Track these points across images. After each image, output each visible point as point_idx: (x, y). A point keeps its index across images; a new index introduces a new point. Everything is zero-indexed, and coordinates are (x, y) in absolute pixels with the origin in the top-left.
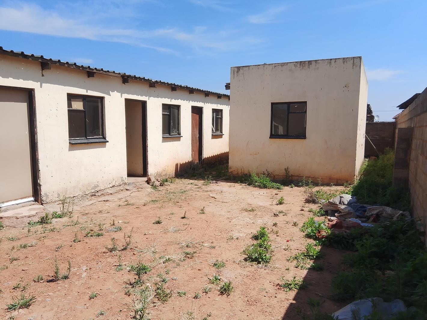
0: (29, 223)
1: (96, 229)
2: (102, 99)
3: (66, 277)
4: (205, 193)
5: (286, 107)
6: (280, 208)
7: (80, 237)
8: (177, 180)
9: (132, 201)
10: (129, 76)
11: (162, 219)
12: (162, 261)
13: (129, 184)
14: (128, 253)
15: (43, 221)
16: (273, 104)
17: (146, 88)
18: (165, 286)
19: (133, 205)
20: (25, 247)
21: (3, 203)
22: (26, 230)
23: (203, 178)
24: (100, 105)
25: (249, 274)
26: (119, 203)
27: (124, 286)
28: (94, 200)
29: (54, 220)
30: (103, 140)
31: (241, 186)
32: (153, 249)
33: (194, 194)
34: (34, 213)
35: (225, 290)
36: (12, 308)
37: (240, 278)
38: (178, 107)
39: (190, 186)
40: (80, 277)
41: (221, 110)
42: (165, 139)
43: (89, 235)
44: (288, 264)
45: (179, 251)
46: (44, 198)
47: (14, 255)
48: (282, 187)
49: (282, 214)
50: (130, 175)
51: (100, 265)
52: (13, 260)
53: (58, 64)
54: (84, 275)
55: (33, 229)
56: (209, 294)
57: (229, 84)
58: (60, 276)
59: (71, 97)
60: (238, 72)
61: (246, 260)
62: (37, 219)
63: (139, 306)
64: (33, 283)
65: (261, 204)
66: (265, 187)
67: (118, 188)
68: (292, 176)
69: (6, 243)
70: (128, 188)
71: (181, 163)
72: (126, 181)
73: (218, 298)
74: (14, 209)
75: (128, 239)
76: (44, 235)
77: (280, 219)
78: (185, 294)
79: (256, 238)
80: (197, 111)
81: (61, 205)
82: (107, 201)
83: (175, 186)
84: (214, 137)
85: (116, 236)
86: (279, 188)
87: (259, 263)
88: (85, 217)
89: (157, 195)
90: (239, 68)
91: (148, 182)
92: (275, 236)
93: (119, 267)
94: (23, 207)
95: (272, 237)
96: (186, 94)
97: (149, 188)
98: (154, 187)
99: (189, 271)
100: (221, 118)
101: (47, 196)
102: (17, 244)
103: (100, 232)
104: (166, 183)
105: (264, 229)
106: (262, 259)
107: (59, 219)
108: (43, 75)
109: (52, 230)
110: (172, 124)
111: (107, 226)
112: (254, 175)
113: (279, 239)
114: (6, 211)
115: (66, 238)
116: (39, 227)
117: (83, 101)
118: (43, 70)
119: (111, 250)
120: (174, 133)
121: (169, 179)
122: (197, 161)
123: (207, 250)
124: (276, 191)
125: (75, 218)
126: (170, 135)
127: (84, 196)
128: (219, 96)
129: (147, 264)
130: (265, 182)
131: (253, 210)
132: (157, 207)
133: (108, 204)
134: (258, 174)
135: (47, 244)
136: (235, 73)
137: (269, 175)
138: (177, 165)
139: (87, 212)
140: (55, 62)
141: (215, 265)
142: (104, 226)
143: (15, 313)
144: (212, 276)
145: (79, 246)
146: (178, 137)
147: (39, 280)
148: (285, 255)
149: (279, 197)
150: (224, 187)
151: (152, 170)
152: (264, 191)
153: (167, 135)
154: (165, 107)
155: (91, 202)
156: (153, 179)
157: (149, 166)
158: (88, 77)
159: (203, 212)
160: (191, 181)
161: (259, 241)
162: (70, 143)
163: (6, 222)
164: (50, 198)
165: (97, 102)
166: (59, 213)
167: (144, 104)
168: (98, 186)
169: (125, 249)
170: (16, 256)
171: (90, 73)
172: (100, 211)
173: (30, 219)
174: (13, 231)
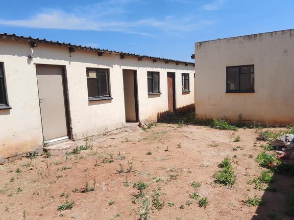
0: (66, 153)
1: (109, 157)
2: (108, 70)
3: (93, 190)
4: (180, 133)
5: (237, 69)
6: (237, 144)
7: (99, 163)
8: (159, 124)
9: (130, 139)
10: (125, 54)
11: (152, 152)
12: (155, 181)
13: (127, 127)
14: (131, 173)
15: (75, 152)
16: (227, 68)
17: (135, 61)
18: (159, 198)
19: (131, 141)
20: (65, 169)
21: (50, 140)
22: (65, 157)
23: (177, 123)
25: (219, 192)
26: (121, 140)
27: (131, 197)
28: (105, 138)
29: (82, 151)
30: (109, 98)
31: (205, 128)
32: (147, 172)
33: (172, 134)
34: (68, 146)
35: (203, 204)
36: (61, 209)
37: (212, 195)
38: (158, 73)
39: (168, 129)
40: (101, 190)
41: (188, 74)
42: (150, 96)
43: (105, 161)
44: (249, 186)
45: (166, 174)
46: (74, 137)
48: (237, 128)
49: (239, 149)
50: (127, 121)
51: (114, 182)
52: (59, 177)
54: (104, 188)
55: (69, 157)
56: (191, 206)
57: (194, 55)
58: (89, 189)
59: (89, 70)
60: (200, 46)
61: (215, 182)
62: (71, 151)
63: (143, 212)
64: (72, 193)
65: (222, 141)
66: (224, 129)
67: (120, 130)
68: (244, 120)
69: (54, 166)
70: (126, 130)
71: (162, 112)
72: (125, 125)
73: (198, 209)
74: (56, 144)
75: (130, 165)
76: (76, 161)
77: (238, 153)
78: (173, 205)
79: (221, 166)
80: (171, 76)
81: (86, 142)
82: (114, 138)
83: (158, 128)
84: (184, 93)
85: (122, 162)
86: (235, 130)
87: (226, 185)
88: (100, 149)
89: (146, 135)
90: (201, 43)
91: (140, 125)
92: (236, 165)
93: (126, 184)
94: (62, 142)
95: (233, 165)
96: (163, 64)
97: (140, 130)
98: (144, 129)
99: (174, 189)
100: (188, 80)
101: (76, 135)
102: (60, 167)
103: (111, 160)
104: (152, 127)
105: (227, 159)
106: (228, 182)
107: (84, 151)
108: (70, 56)
109: (81, 158)
110: (154, 85)
111: (115, 156)
112: (215, 120)
113: (239, 167)
114: (51, 145)
115: (90, 163)
116: (72, 156)
117: (96, 72)
118: (70, 52)
119: (120, 172)
120: (156, 92)
121: (153, 124)
122: (172, 111)
123: (186, 174)
124: (233, 132)
125: (95, 150)
126: (153, 92)
127: (99, 135)
128: (186, 64)
129: (146, 183)
130: (223, 125)
131: (216, 146)
132: (148, 143)
133: (114, 140)
134: (218, 120)
135: (78, 167)
136: (198, 47)
137: (226, 120)
138: (158, 114)
139: (102, 146)
140: (78, 47)
141: (193, 185)
143: (63, 212)
144: (192, 193)
145: (98, 168)
146: (158, 94)
147: (75, 191)
148: (245, 179)
149: (236, 136)
150: (192, 128)
151: (142, 117)
152: (223, 131)
153: (151, 93)
154: (149, 73)
155: (104, 140)
156: (143, 124)
157: (140, 115)
158: (99, 56)
159: (179, 147)
160: (169, 125)
161: (224, 169)
162: (89, 100)
163: (52, 153)
164: (78, 136)
165: (105, 73)
166: (84, 146)
167: (135, 72)
168: (107, 129)
169: (129, 171)
170: (60, 175)
171: (100, 53)
172: (110, 146)
173: (67, 151)
174: (57, 158)
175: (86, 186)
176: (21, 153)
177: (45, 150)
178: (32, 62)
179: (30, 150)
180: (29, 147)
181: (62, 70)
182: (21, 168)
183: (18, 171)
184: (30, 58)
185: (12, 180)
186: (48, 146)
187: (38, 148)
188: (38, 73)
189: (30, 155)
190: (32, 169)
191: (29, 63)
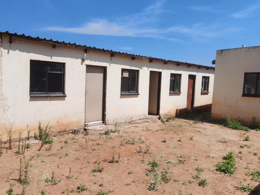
0: (100, 134)
1: (131, 141)
2: (138, 71)
3: (117, 162)
4: (194, 129)
5: (256, 76)
6: (246, 143)
7: (123, 143)
8: (177, 119)
9: (150, 128)
10: (153, 59)
11: (167, 140)
12: (165, 162)
13: (149, 119)
14: (147, 154)
15: (106, 133)
16: (246, 74)
17: (162, 65)
18: (167, 175)
19: (150, 130)
20: (98, 144)
21: (89, 122)
22: (99, 137)
23: (193, 120)
24: (137, 74)
25: (218, 178)
26: (143, 129)
27: (145, 171)
28: (130, 125)
29: (111, 134)
30: (137, 93)
31: (219, 127)
32: (161, 155)
33: (186, 128)
34: (102, 129)
35: (202, 184)
36: (94, 171)
37: (212, 179)
38: (180, 75)
39: (184, 123)
40: (124, 163)
41: (209, 77)
42: (171, 94)
43: (128, 143)
44: (246, 177)
45: (176, 159)
46: (107, 122)
47: (94, 147)
48: (249, 129)
49: (246, 147)
50: (149, 114)
51: (133, 159)
52: (93, 150)
53: (118, 54)
54: (126, 162)
55: (102, 137)
56: (192, 184)
57: (215, 61)
58: (115, 161)
59: (123, 70)
60: (221, 53)
61: (217, 170)
62: (103, 132)
63: (153, 182)
64: (102, 162)
65: (232, 139)
66: (236, 128)
67: (143, 121)
68: (258, 123)
69: (90, 141)
70: (148, 121)
71: (180, 109)
72: (147, 117)
73: (197, 187)
74: (93, 126)
75: (148, 148)
76: (106, 140)
77: (245, 150)
78: (178, 181)
79: (225, 158)
80: (192, 78)
81: (115, 127)
82: (137, 127)
83: (175, 122)
84: (202, 94)
85: (141, 145)
86: (247, 130)
87: (226, 173)
88: (125, 134)
89: (164, 126)
90: (222, 51)
91: (159, 118)
92: (239, 159)
93: (143, 162)
94: (97, 125)
95: (237, 159)
96: (185, 67)
97: (160, 122)
98: (163, 122)
99: (181, 170)
100: (208, 82)
102: (95, 143)
103: (133, 142)
104: (170, 120)
105: (231, 153)
106: (228, 171)
107: (113, 133)
108: (111, 60)
109: (110, 138)
110: (175, 85)
111: (137, 140)
112: (229, 120)
113: (241, 162)
114: (90, 126)
115: (117, 143)
116: (104, 136)
117: (129, 72)
118: (111, 57)
119: (139, 152)
120: (176, 91)
121: (171, 118)
122: (190, 108)
123: (193, 161)
124: (244, 132)
125: (121, 134)
126: (174, 91)
127: (125, 123)
128: (207, 68)
129: (158, 163)
130: (236, 125)
131: (225, 142)
132: (164, 133)
133: (137, 128)
134: (231, 120)
135: (108, 145)
136: (220, 54)
137: (240, 121)
138: (177, 110)
139: (127, 131)
141: (197, 169)
142: (135, 140)
143: (95, 174)
144: (195, 175)
145: (123, 148)
146: (179, 93)
147: (105, 161)
148: (245, 171)
149: (246, 136)
150: (207, 126)
151: (162, 112)
152: (236, 131)
153: (172, 92)
154: (172, 75)
155: (129, 126)
156: (162, 117)
157: (160, 109)
158: (132, 60)
159: (191, 139)
160: (186, 120)
161: (227, 161)
162: (121, 94)
163: (90, 132)
164: (110, 122)
165: (136, 73)
166: (114, 130)
167: (160, 73)
168: (132, 118)
169: (146, 153)
170: (95, 149)
171: (133, 58)
172: (133, 132)
173: (100, 131)
174: (93, 136)
175: (113, 158)
176: (68, 129)
177: (85, 130)
178: (84, 64)
179: (75, 128)
180: (74, 126)
181: (104, 70)
182: (68, 140)
183: (66, 142)
184: (83, 60)
185: (62, 148)
186: (87, 127)
187: (80, 127)
188: (87, 71)
189: (75, 132)
190: (75, 142)
191: (82, 64)
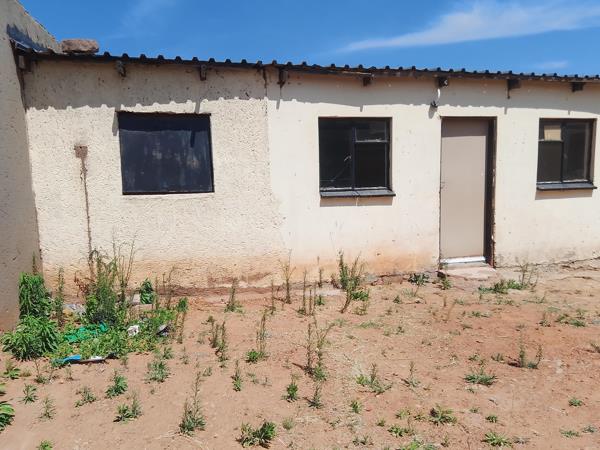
0: (480, 289)
1: (574, 315)
2: (592, 122)
3: (534, 367)
7: (549, 320)
15: (498, 289)
20: (477, 315)
21: (450, 258)
22: (477, 295)
24: (587, 132)
28: (567, 274)
29: (511, 291)
30: (589, 186)
34: (485, 276)
36: (470, 379)
40: (553, 373)
43: (563, 321)
46: (497, 260)
47: (466, 321)
51: (583, 366)
52: (465, 327)
53: (530, 79)
54: (559, 371)
55: (486, 296)
58: (526, 363)
59: (545, 123)
62: (488, 285)
64: (491, 360)
74: (461, 267)
76: (498, 307)
81: (521, 274)
82: (589, 278)
88: (554, 295)
94: (472, 267)
101: (502, 258)
102: (470, 310)
103: (581, 321)
107: (517, 291)
108: (509, 97)
109: (510, 303)
111: (591, 314)
114: (453, 268)
115: (530, 316)
116: (492, 296)
117: (562, 128)
118: (509, 90)
125: (540, 293)
127: (552, 266)
133: (590, 283)
135: (504, 319)
139: (557, 289)
142: (586, 314)
143: (475, 387)
145: (548, 331)
147: (499, 358)
155: (562, 276)
158: (574, 90)
162: (537, 188)
163: (453, 282)
164: (506, 261)
165: (584, 128)
166: (517, 282)
168: (574, 254)
170: (468, 324)
171: (576, 85)
172: (578, 292)
173: (481, 283)
174: (461, 293)
175: (521, 356)
176: (401, 272)
177: (441, 276)
178: (437, 115)
179: (416, 271)
180: (415, 264)
181: (488, 127)
182: (401, 297)
183: (397, 300)
184: (434, 106)
185: (389, 312)
186: (446, 269)
187: (430, 269)
188: (444, 133)
189: (416, 279)
190: (418, 302)
191: (430, 116)
